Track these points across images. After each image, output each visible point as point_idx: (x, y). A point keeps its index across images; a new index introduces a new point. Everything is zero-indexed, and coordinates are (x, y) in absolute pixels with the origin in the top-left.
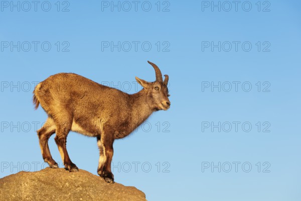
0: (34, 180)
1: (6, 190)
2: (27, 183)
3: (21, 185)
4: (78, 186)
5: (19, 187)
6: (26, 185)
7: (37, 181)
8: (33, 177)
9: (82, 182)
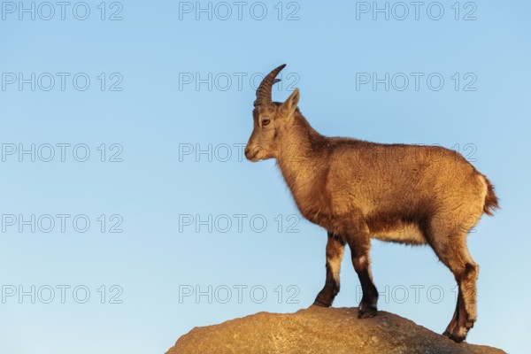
0: (294, 330)
1: (243, 347)
2: (281, 335)
3: (270, 338)
4: (399, 344)
5: (266, 342)
6: (281, 338)
7: (301, 331)
8: (293, 325)
9: (406, 335)
